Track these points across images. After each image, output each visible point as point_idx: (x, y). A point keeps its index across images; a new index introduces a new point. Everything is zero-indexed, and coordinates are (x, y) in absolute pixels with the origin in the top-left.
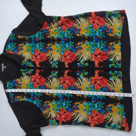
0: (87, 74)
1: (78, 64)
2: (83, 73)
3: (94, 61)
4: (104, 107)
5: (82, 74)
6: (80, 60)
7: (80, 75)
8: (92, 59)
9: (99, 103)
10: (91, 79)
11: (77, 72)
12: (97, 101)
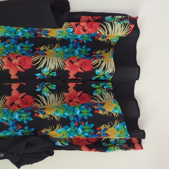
0: (54, 88)
1: (39, 74)
2: (47, 87)
3: (69, 71)
4: (93, 131)
5: (45, 88)
6: (41, 68)
7: (42, 90)
8: (64, 67)
9: (85, 125)
10: (64, 96)
11: (37, 87)
12: (80, 122)
